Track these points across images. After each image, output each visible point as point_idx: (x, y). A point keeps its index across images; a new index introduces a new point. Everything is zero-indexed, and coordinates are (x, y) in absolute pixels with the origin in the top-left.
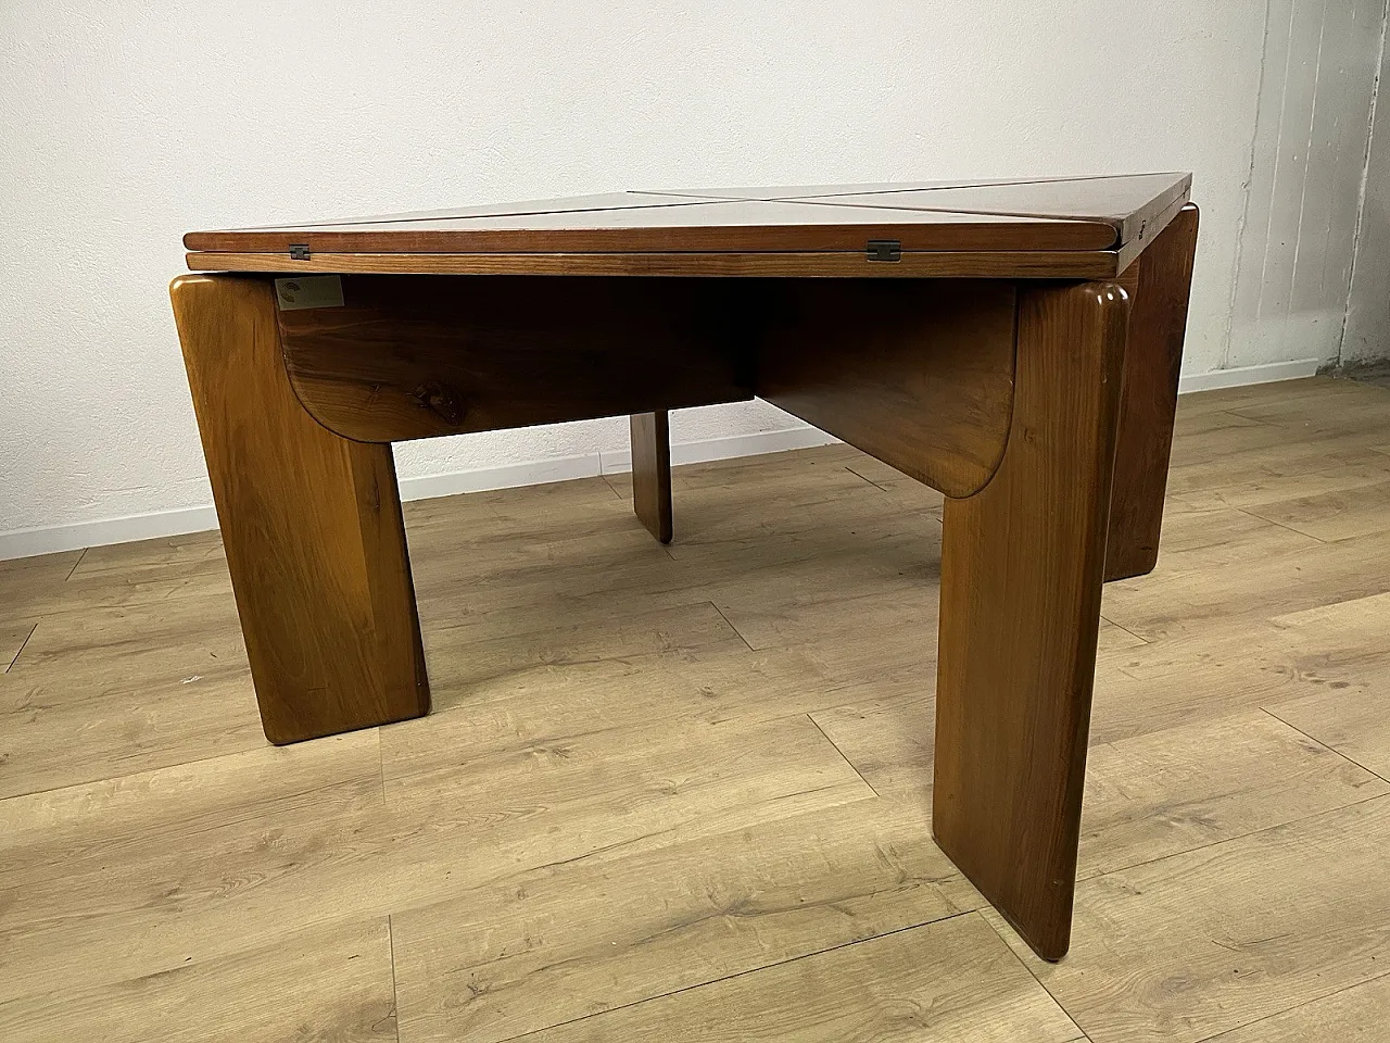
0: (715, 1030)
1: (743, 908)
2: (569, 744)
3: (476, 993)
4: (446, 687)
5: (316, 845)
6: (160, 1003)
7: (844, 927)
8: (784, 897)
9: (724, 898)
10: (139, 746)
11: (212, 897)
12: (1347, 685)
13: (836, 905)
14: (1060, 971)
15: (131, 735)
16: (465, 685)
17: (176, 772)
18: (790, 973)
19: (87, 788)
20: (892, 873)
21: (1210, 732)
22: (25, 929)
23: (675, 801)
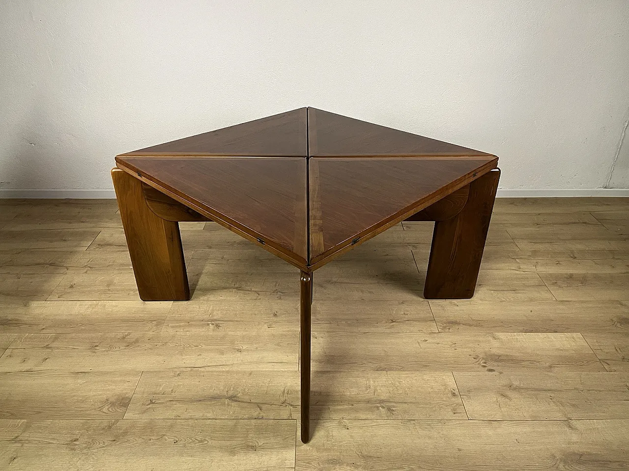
0: (202, 434)
1: (233, 398)
2: (222, 324)
3: (152, 402)
4: (200, 290)
5: (137, 341)
6: (79, 381)
7: (255, 413)
8: (246, 398)
9: (231, 393)
10: (109, 290)
11: (104, 351)
12: (494, 371)
13: (259, 406)
14: (305, 447)
15: (108, 285)
16: (207, 290)
17: (114, 303)
18: (231, 423)
19: (90, 303)
20: (282, 399)
21: (425, 377)
22: (58, 348)
23: (239, 354)
